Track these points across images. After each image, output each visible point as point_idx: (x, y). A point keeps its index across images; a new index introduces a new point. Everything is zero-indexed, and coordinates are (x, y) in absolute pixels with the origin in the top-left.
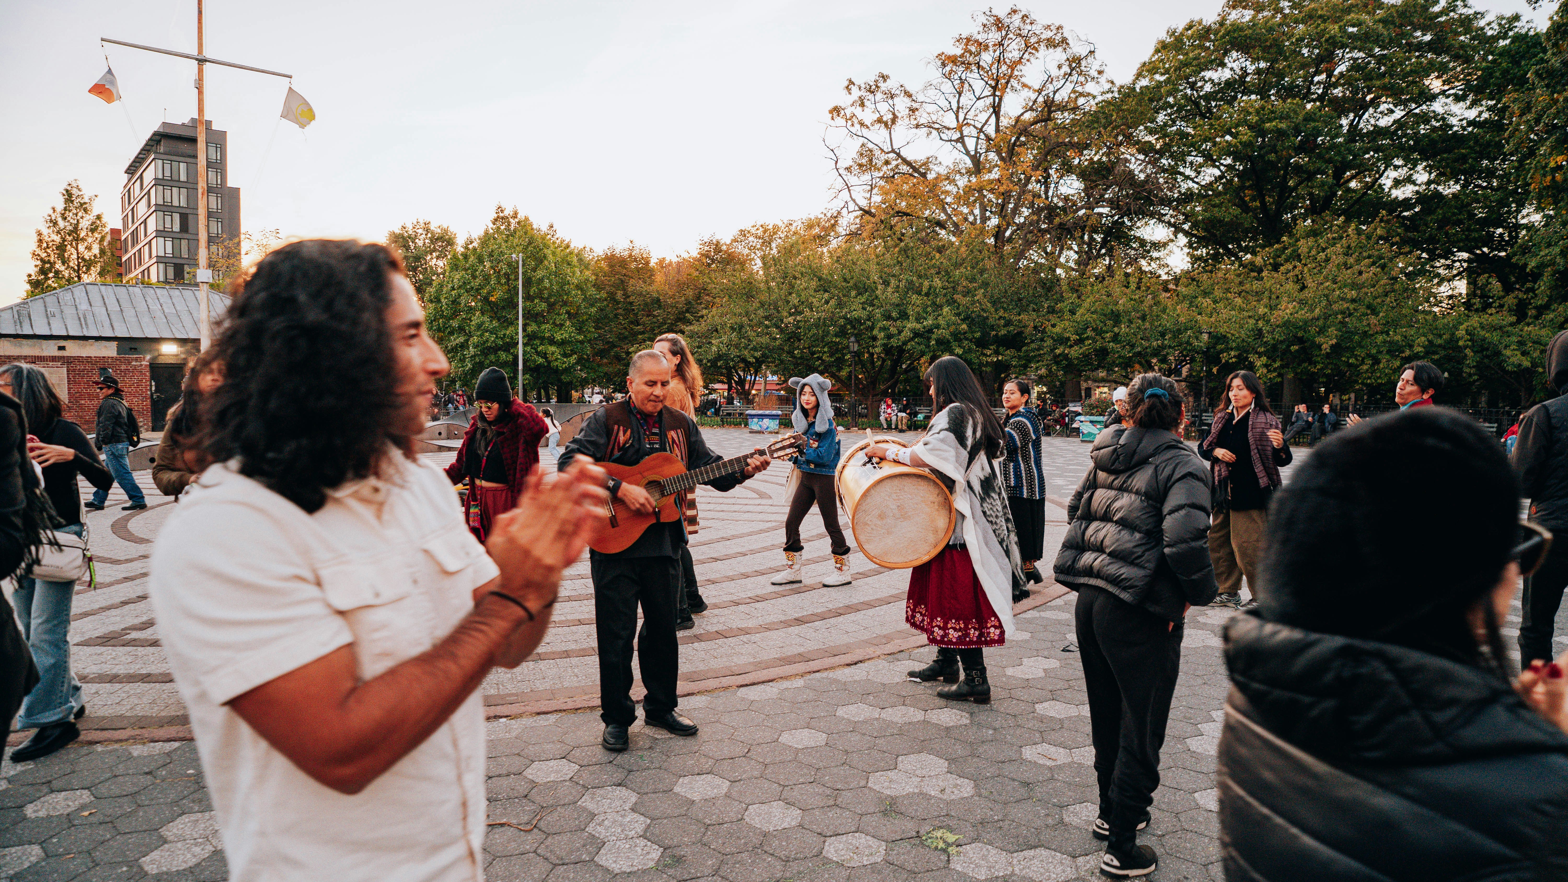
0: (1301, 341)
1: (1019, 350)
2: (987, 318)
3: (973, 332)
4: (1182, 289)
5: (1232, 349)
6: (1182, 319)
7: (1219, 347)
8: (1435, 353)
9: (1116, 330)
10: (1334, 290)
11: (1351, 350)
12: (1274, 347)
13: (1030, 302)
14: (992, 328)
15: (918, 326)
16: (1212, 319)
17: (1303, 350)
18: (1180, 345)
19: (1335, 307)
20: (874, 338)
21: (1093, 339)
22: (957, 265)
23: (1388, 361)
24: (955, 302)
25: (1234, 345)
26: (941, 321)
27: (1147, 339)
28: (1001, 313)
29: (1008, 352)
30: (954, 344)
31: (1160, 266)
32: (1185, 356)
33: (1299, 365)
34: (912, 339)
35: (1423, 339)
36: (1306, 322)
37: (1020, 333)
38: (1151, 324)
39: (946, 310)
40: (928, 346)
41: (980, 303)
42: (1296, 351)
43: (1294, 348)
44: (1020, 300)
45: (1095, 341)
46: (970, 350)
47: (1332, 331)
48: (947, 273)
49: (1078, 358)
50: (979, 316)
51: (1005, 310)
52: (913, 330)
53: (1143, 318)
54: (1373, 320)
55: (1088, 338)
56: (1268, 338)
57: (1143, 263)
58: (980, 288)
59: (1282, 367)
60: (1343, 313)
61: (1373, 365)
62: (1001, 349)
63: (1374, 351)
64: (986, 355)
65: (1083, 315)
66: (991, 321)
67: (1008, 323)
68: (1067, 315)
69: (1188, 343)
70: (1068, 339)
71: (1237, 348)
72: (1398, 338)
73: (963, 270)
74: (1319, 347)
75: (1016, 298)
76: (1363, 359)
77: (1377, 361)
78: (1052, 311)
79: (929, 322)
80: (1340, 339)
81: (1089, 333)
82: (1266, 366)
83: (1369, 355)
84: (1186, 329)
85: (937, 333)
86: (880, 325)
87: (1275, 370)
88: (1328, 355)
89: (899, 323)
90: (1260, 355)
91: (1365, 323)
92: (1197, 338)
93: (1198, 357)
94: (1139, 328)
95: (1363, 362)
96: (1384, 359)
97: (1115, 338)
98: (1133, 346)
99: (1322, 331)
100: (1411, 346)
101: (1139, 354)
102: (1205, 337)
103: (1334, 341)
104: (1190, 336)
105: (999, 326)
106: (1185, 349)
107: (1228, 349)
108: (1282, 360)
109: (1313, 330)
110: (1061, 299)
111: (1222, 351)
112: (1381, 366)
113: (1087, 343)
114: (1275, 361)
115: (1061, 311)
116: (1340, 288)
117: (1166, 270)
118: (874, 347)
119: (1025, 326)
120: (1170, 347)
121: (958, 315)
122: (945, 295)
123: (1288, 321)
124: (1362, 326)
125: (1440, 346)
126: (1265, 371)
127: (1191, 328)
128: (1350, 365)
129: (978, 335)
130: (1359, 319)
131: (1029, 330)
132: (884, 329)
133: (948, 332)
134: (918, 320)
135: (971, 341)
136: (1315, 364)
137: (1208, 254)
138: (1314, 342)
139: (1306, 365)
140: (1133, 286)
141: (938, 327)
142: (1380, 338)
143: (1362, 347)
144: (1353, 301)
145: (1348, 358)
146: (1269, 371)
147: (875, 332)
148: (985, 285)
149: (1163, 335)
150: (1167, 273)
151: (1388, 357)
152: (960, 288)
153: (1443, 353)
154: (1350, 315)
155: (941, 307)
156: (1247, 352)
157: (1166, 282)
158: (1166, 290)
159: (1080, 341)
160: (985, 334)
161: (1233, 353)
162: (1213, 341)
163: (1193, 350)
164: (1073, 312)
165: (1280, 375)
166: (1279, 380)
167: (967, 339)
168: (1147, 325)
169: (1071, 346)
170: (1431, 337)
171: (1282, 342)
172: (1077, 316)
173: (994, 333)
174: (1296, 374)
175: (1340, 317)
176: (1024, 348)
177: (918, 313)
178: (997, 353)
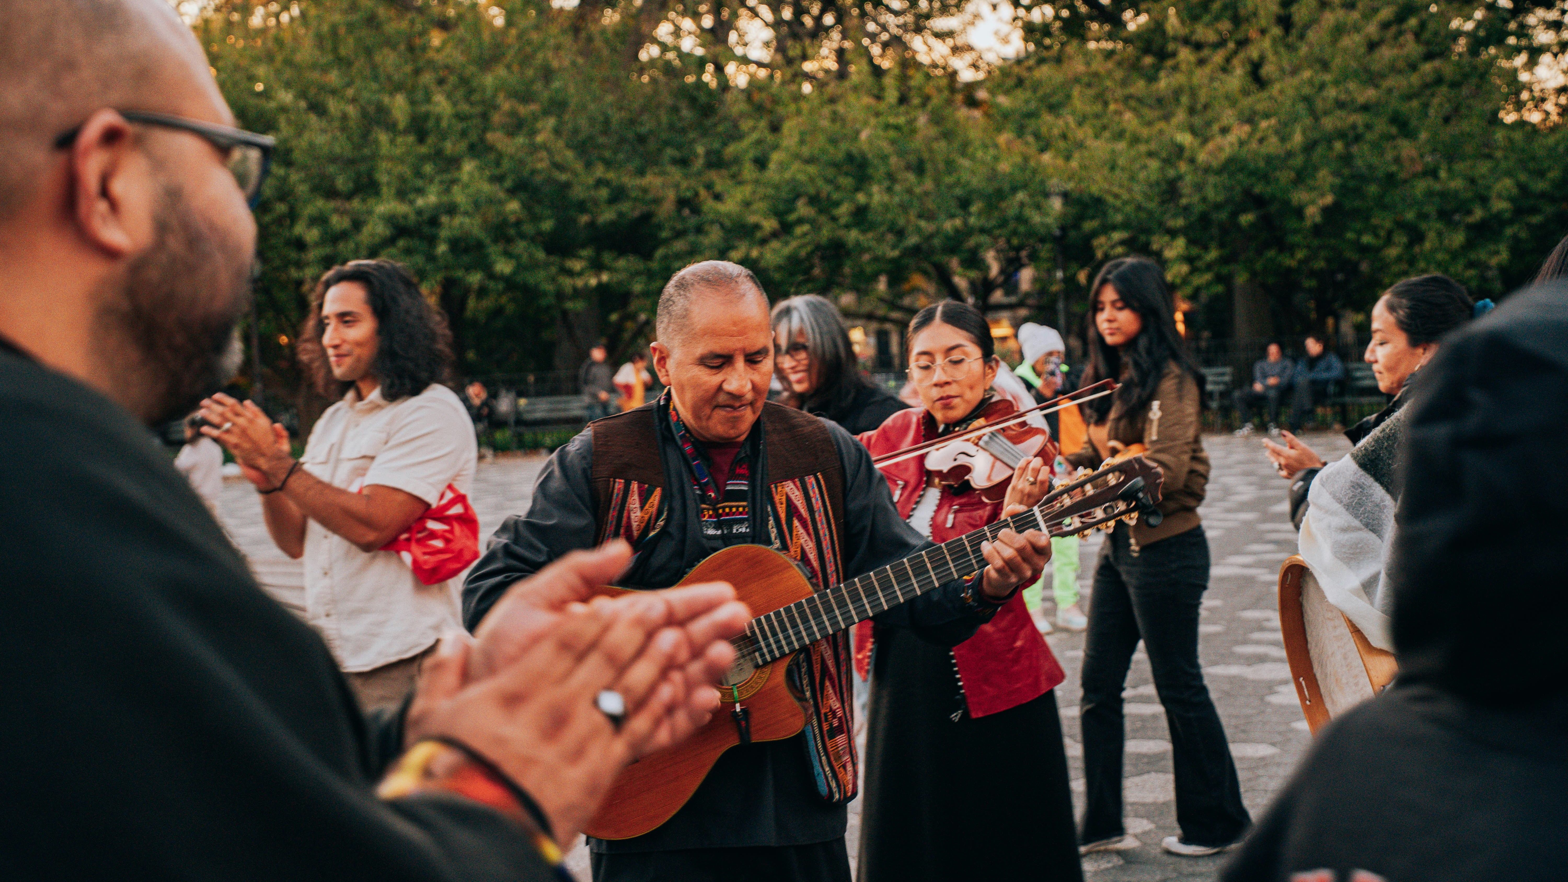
0: (1258, 202)
1: (647, 256)
2: (567, 185)
3: (536, 219)
4: (1003, 100)
5: (1114, 228)
6: (1004, 167)
7: (1089, 225)
8: (1534, 210)
9: (861, 198)
10: (1322, 86)
11: (1364, 215)
12: (1204, 220)
13: (667, 143)
14: (581, 206)
15: (400, 208)
16: (1074, 164)
17: (1266, 222)
18: (1003, 223)
19: (1329, 123)
20: (300, 245)
21: (812, 222)
22: (486, 62)
23: (1440, 234)
24: (491, 148)
25: (1119, 218)
26: (459, 196)
27: (929, 216)
28: (599, 171)
29: (622, 263)
30: (494, 250)
31: (955, 50)
32: (1018, 249)
33: (1260, 253)
34: (390, 241)
35: (1508, 182)
36: (1269, 159)
37: (646, 218)
38: (937, 182)
39: (468, 167)
40: (431, 258)
41: (548, 150)
42: (1252, 225)
43: (1246, 219)
44: (642, 139)
45: (816, 226)
46: (534, 265)
47: (1325, 177)
48: (464, 81)
49: (779, 268)
50: (550, 180)
51: (608, 164)
52: (391, 220)
53: (919, 169)
54: (1407, 149)
55: (800, 221)
56: (1188, 197)
57: (917, 43)
58: (546, 113)
59: (1224, 260)
60: (1341, 135)
61: (1410, 245)
62: (607, 257)
63: (1410, 216)
64: (570, 273)
65: (783, 166)
66: (578, 192)
67: (618, 195)
68: (748, 171)
69: (1020, 219)
70: (757, 227)
71: (1125, 225)
72: (1457, 184)
73: (501, 71)
74: (1299, 213)
75: (630, 135)
76: (1390, 234)
77: (1416, 236)
78: (716, 162)
79: (431, 198)
80: (1342, 191)
81: (803, 209)
82: (1189, 259)
83: (1401, 225)
84: (1014, 190)
85: (450, 226)
86: (309, 210)
87: (1209, 267)
88: (1317, 230)
89: (356, 204)
90: (1173, 233)
91: (1389, 156)
92: (1038, 207)
93: (1045, 251)
94: (910, 191)
95: (1389, 241)
96: (1432, 230)
97: (861, 216)
98: (900, 234)
99: (1301, 177)
100: (1484, 200)
101: (916, 250)
102: (1056, 204)
103: (1329, 199)
104: (1022, 205)
105: (596, 203)
106: (1015, 233)
107: (1107, 228)
108: (1222, 246)
109: (1285, 176)
110: (735, 135)
111: (1094, 234)
112: (1427, 245)
113: (799, 230)
114: (1206, 248)
115: (737, 160)
116: (1336, 83)
117: (969, 57)
118: (300, 265)
119: (657, 201)
120: (983, 231)
121: (498, 179)
122: (464, 134)
123: (1231, 160)
124: (1384, 163)
125: (1543, 195)
126: (1185, 269)
127: (1025, 186)
128: (1364, 250)
129: (547, 225)
130: (1376, 146)
131: (667, 208)
132: (320, 220)
133: (477, 221)
134: (401, 195)
135: (533, 240)
136: (1291, 249)
137: (1057, 17)
138: (1287, 203)
139: (1271, 253)
140: (892, 95)
141: (452, 210)
142: (1421, 186)
143: (1384, 207)
144: (1365, 108)
145: (1360, 233)
146: (1194, 270)
147: (299, 229)
148: (557, 106)
149: (964, 204)
150: (975, 66)
151: (1439, 225)
152: (496, 118)
153: (1549, 209)
154: (1358, 138)
155: (454, 162)
156: (1148, 231)
157: (971, 87)
158: (972, 102)
159: (785, 229)
160: (565, 224)
161: (1117, 236)
162: (1073, 211)
163: (1031, 233)
164: (761, 163)
165: (1219, 279)
166: (1219, 289)
167: (522, 236)
168: (928, 184)
169: (764, 242)
170: (1523, 177)
171: (1218, 207)
172: (772, 172)
173: (584, 219)
174: (1254, 274)
175: (1338, 146)
176: (660, 253)
177: (402, 179)
178: (597, 266)
